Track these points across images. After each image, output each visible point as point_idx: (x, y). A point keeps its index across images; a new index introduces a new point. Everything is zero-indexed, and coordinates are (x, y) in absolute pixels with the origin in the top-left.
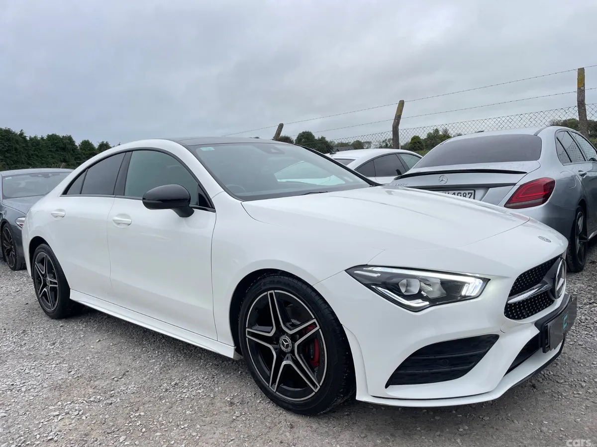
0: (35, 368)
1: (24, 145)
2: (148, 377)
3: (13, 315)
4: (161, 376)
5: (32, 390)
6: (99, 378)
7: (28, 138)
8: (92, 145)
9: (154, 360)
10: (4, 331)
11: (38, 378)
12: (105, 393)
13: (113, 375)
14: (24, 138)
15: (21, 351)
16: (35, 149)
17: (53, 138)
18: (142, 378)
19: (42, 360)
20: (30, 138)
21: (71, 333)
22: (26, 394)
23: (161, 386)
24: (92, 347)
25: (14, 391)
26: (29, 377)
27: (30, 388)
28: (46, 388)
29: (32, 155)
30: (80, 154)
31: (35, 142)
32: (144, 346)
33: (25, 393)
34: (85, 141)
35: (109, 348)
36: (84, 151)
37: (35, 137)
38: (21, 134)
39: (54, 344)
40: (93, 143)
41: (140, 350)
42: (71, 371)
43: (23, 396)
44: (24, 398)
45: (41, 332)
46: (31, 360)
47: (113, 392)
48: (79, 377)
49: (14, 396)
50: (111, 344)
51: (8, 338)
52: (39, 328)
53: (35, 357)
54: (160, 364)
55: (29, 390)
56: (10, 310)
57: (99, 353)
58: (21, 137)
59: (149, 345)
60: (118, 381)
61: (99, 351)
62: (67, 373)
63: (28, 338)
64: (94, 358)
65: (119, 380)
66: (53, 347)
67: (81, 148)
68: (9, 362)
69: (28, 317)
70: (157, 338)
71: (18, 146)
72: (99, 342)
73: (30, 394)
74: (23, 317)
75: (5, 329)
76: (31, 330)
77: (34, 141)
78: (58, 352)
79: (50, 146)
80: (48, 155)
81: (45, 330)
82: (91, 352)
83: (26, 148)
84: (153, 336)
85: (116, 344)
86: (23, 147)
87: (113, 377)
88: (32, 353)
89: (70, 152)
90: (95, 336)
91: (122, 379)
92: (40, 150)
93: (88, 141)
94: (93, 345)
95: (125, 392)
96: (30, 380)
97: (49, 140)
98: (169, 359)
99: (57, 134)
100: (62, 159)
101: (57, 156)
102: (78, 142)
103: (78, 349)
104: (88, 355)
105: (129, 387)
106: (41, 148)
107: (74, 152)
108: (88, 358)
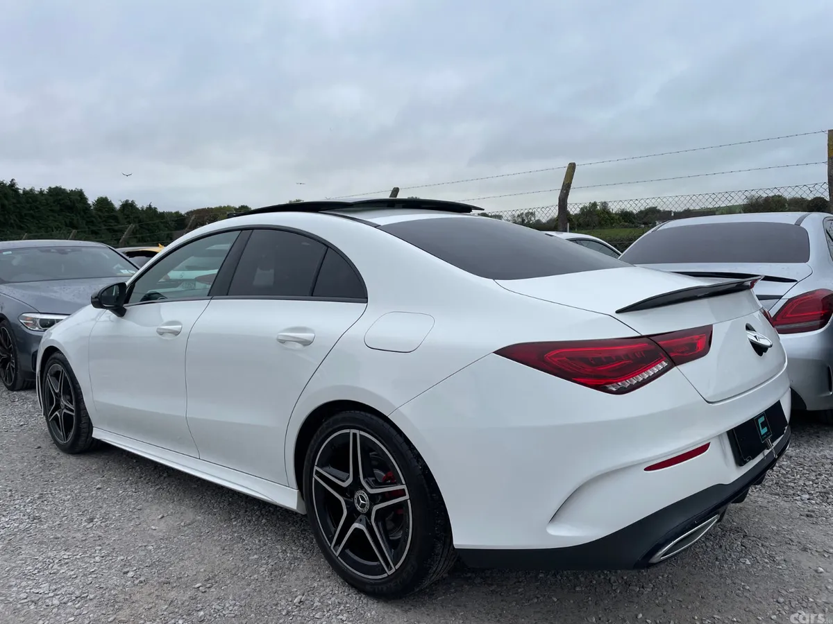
0: (67, 563)
1: (15, 201)
2: (252, 586)
3: (20, 466)
4: (273, 585)
5: (70, 604)
6: (175, 585)
7: (21, 192)
8: (112, 204)
9: (256, 556)
10: (9, 493)
11: (77, 581)
12: (189, 615)
13: (196, 581)
14: (16, 191)
15: (42, 531)
16: (30, 207)
17: (57, 193)
18: (242, 588)
19: (78, 549)
20: (24, 191)
21: (114, 500)
22: (60, 611)
23: (277, 605)
24: (153, 527)
25: (40, 603)
26: (61, 578)
27: (65, 600)
28: (91, 600)
29: (26, 215)
30: (94, 217)
31: (30, 197)
32: (234, 530)
33: (59, 609)
34: (101, 198)
35: (179, 530)
36: (99, 213)
37: (31, 190)
38: (12, 185)
39: (91, 520)
40: (113, 202)
41: (230, 537)
42: (128, 572)
43: (57, 615)
44: (58, 617)
45: (69, 497)
46: (59, 547)
47: (202, 613)
48: (141, 582)
49: (42, 613)
50: (182, 524)
51: (17, 506)
52: (64, 490)
53: (65, 542)
54: (267, 564)
55: (65, 603)
56: (14, 456)
57: (167, 539)
58: (13, 190)
59: (243, 527)
60: (205, 592)
61: (166, 537)
62: (122, 574)
63: (49, 507)
64: (159, 548)
65: (207, 590)
66: (91, 525)
67: (95, 209)
68: (26, 550)
69: (43, 470)
70: (252, 516)
71: (6, 202)
72: (163, 520)
73: (68, 611)
74: (36, 470)
75: (11, 491)
76: (51, 494)
77: (29, 194)
78: (100, 534)
79: (52, 204)
80: (48, 216)
81: (74, 495)
82: (152, 536)
83: (18, 205)
84: (246, 511)
85: (190, 525)
86: (14, 203)
87: (197, 585)
88: (59, 536)
89: (79, 214)
90: (155, 507)
91: (213, 590)
92: (37, 208)
93: (106, 198)
94: (153, 525)
95: (222, 615)
96: (63, 584)
97: (51, 195)
98: (280, 554)
99: (63, 187)
100: (68, 223)
101: (61, 217)
102: (92, 199)
103: (130, 530)
104: (149, 542)
105: (227, 605)
106: (39, 206)
107: (85, 213)
108: (150, 547)
